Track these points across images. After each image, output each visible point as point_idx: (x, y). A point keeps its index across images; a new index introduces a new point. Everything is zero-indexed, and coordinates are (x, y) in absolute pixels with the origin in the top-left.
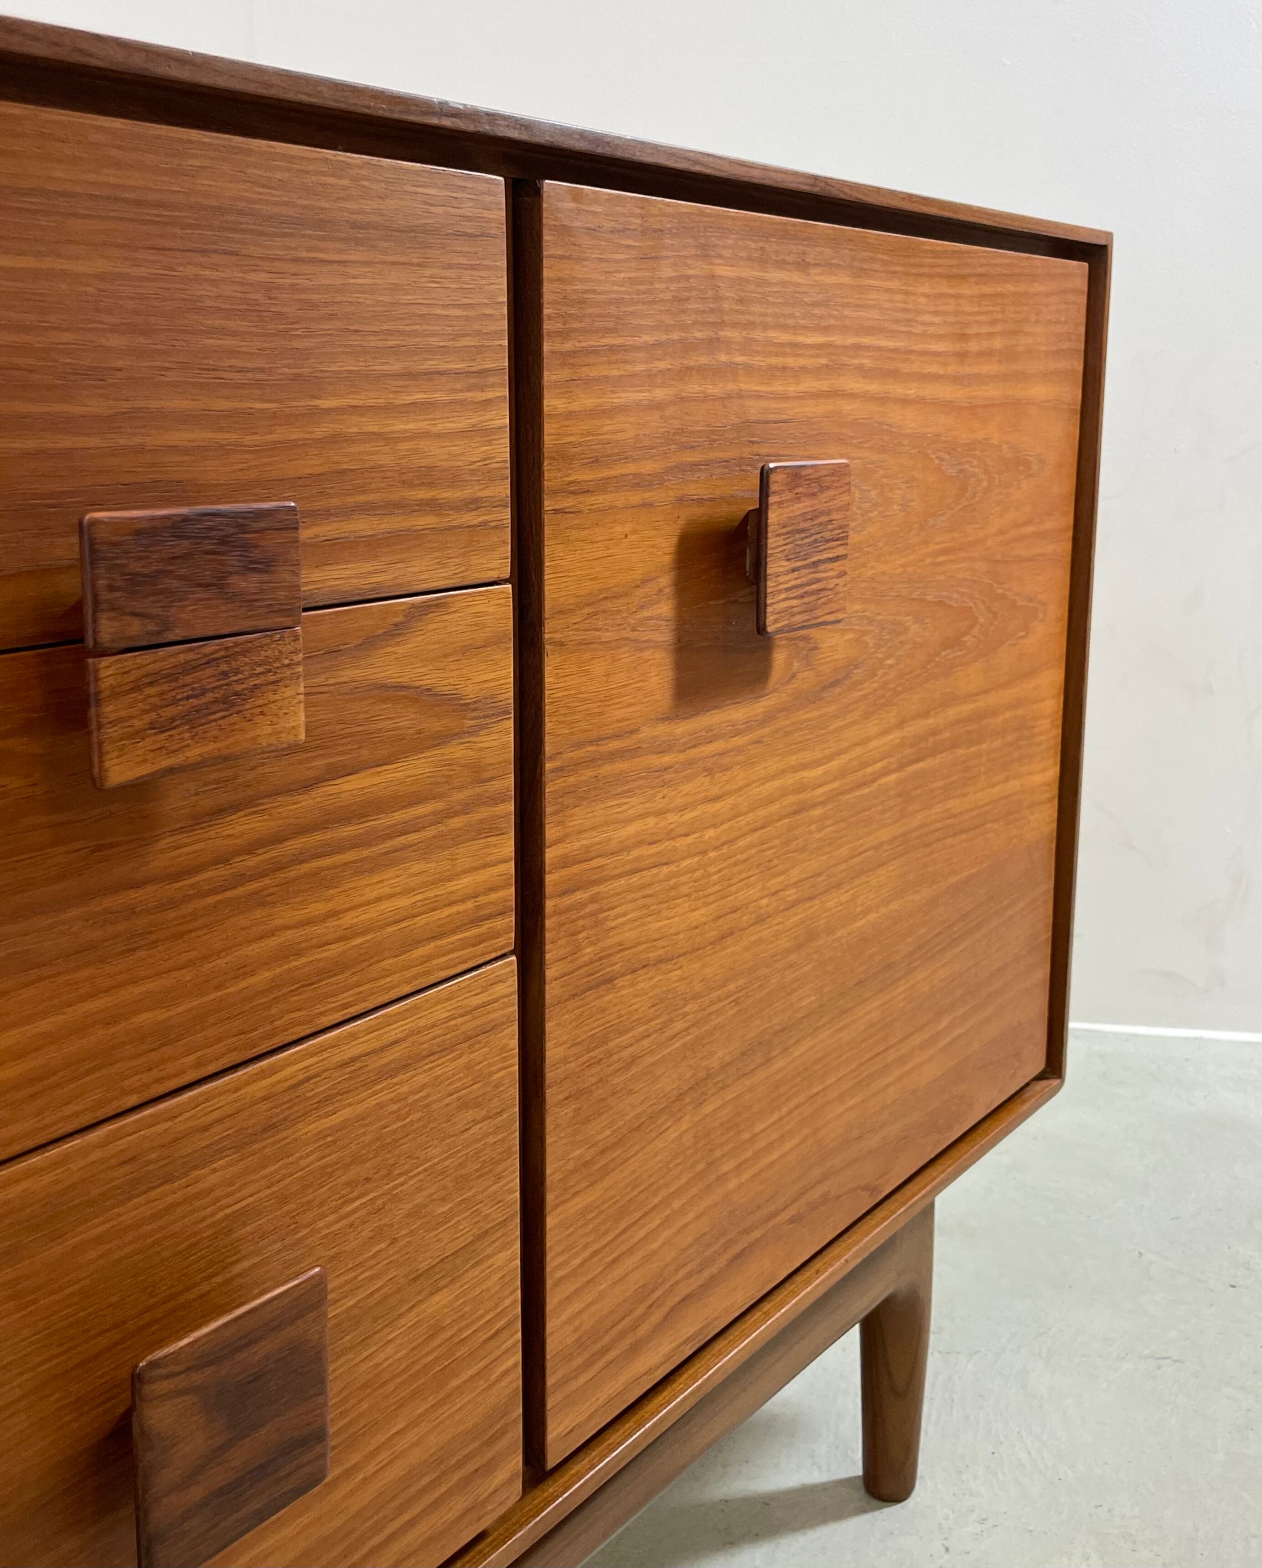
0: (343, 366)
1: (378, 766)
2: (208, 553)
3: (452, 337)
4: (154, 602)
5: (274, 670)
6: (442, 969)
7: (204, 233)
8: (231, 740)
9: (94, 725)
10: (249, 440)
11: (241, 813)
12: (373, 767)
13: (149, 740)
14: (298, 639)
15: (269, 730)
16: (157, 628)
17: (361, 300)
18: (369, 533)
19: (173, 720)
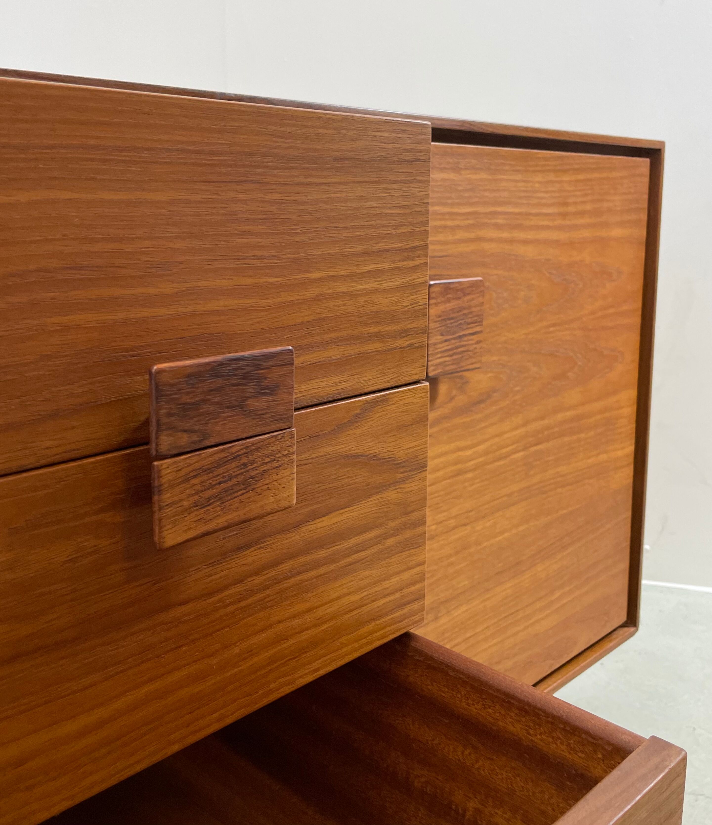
0: (326, 251)
1: (342, 509)
2: (234, 385)
3: (394, 227)
4: (197, 421)
5: (277, 459)
6: (379, 640)
7: (239, 169)
8: (247, 509)
9: (156, 508)
10: (264, 302)
11: (252, 549)
12: (338, 510)
13: (193, 515)
14: (294, 437)
15: (272, 499)
16: (198, 439)
17: (338, 207)
18: (338, 357)
19: (209, 499)
